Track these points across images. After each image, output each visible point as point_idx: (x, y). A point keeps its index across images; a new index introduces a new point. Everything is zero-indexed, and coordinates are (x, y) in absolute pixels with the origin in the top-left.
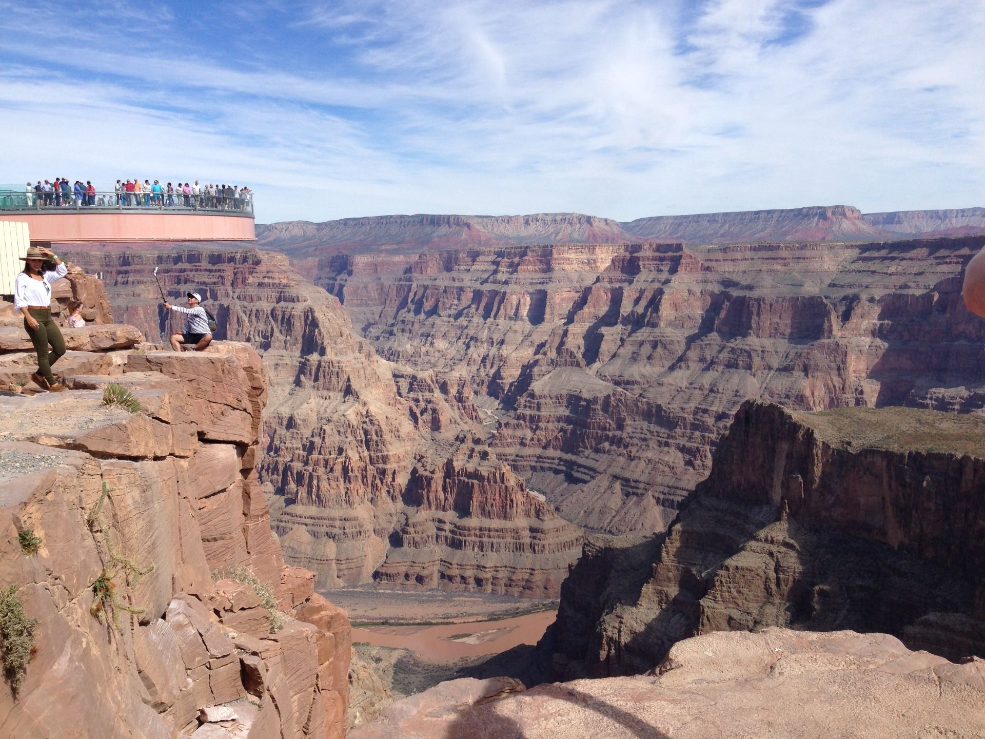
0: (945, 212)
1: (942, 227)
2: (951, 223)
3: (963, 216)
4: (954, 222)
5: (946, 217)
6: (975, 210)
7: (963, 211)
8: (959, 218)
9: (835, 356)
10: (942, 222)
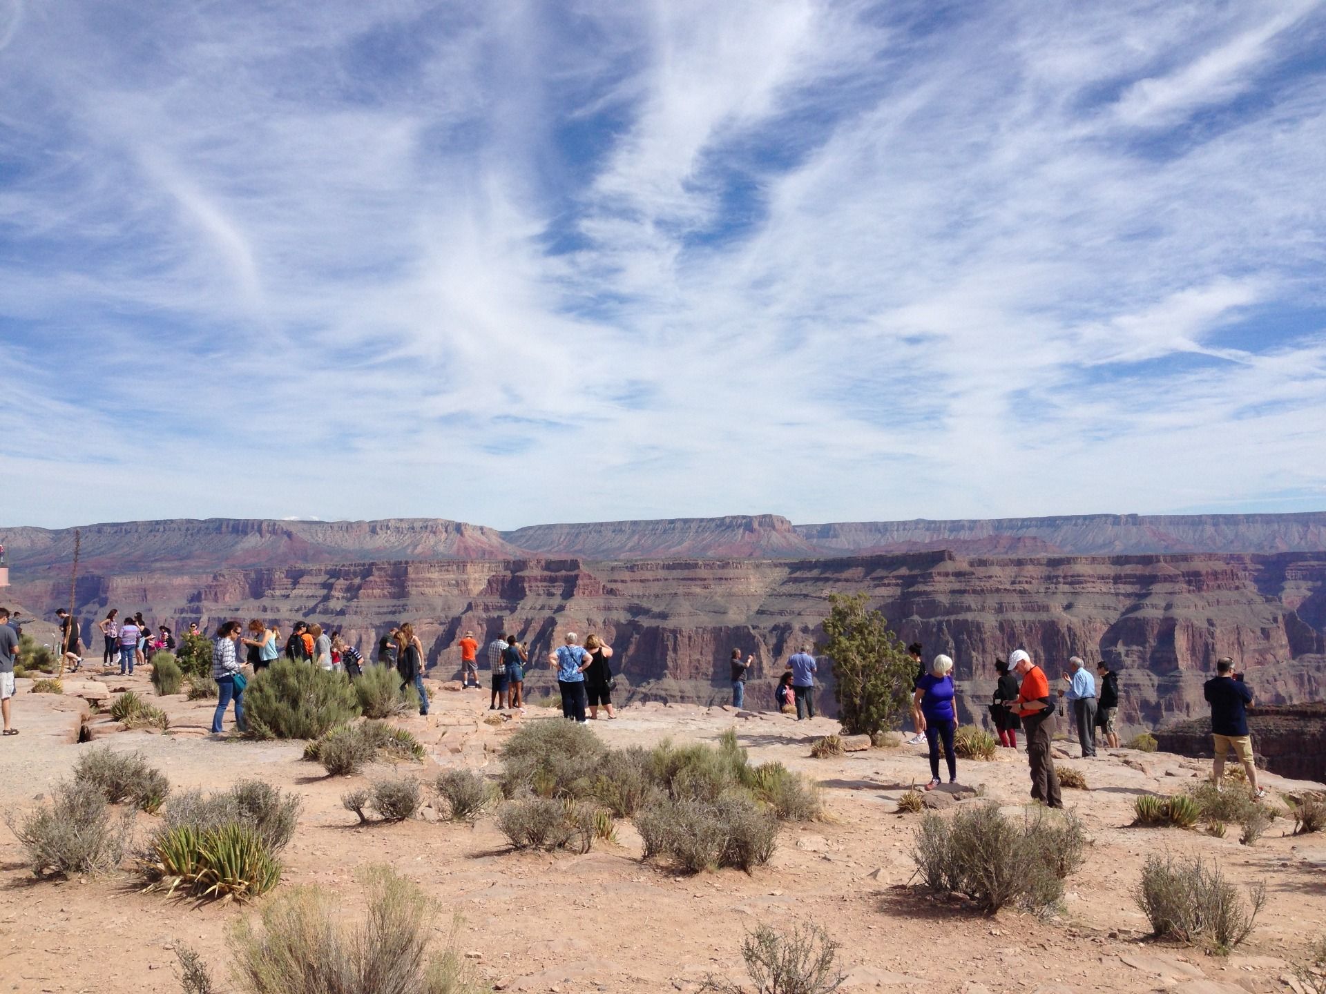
0: (885, 524)
1: (883, 542)
2: (893, 538)
3: (904, 529)
4: (896, 537)
5: (886, 530)
6: (917, 522)
7: (904, 523)
8: (901, 532)
9: (768, 701)
10: (882, 536)
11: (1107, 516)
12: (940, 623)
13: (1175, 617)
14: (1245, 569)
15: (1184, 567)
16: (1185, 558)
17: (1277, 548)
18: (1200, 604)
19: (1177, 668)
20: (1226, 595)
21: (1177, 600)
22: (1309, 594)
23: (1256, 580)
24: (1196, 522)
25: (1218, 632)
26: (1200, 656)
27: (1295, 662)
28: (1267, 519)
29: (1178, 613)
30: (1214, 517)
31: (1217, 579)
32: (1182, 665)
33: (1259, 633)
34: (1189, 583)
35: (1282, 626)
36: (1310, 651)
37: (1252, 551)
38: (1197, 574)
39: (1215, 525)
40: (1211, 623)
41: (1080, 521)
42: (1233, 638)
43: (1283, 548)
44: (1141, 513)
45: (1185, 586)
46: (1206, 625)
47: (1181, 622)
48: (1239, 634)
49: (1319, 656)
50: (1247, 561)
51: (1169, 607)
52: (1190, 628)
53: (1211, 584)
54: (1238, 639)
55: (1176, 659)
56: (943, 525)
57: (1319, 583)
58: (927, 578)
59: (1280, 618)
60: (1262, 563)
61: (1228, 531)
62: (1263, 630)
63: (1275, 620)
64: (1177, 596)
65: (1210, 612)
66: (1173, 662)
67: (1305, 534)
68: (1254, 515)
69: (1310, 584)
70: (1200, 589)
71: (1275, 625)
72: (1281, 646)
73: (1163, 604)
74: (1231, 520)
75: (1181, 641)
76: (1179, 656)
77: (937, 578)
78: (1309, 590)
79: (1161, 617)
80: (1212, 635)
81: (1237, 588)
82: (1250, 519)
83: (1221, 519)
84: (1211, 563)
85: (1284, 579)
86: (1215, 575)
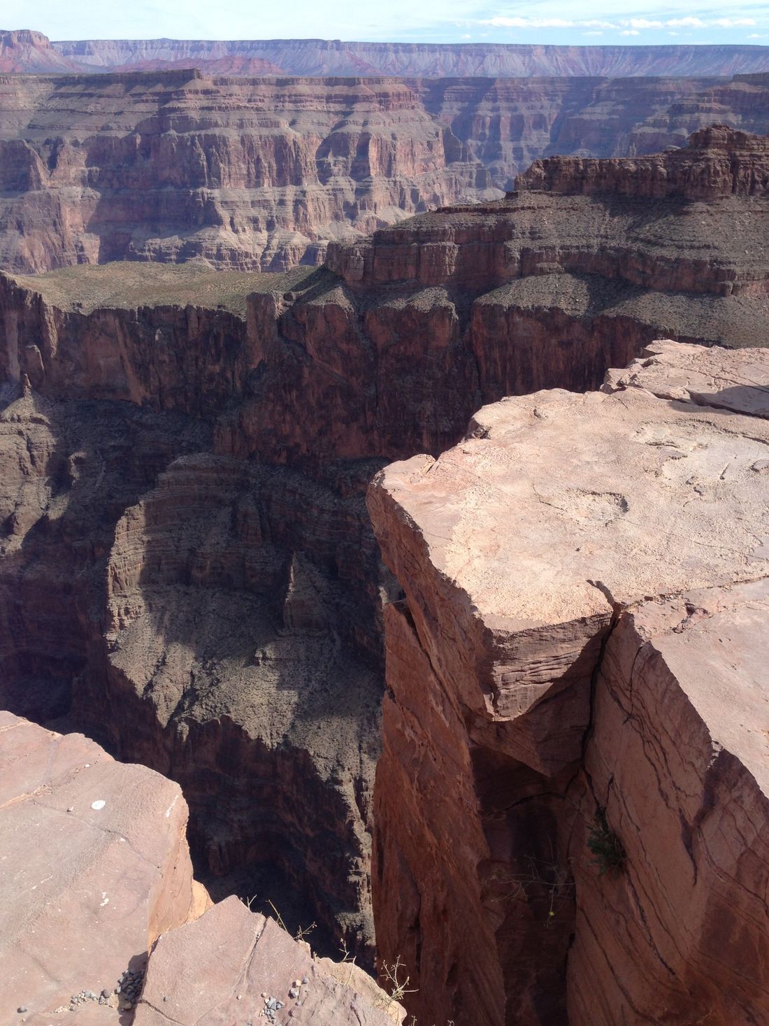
0: (135, 42)
1: (134, 60)
2: (142, 56)
3: (152, 48)
4: (145, 55)
5: (136, 48)
6: (163, 41)
7: (152, 42)
8: (149, 50)
9: (49, 210)
10: (133, 54)
11: (317, 41)
12: (193, 138)
13: (370, 132)
14: (417, 91)
15: (378, 88)
16: (379, 81)
17: (438, 74)
18: (387, 121)
19: (369, 175)
20: (407, 113)
21: (373, 117)
22: (458, 113)
23: (424, 101)
24: (381, 48)
25: (398, 144)
26: (386, 165)
27: (447, 169)
28: (433, 48)
29: (373, 129)
30: (395, 45)
31: (399, 100)
32: (373, 172)
33: (426, 145)
34: (380, 102)
35: (441, 139)
36: (457, 160)
37: (420, 75)
38: (386, 95)
39: (396, 52)
40: (394, 137)
41: (297, 45)
42: (408, 149)
43: (442, 74)
44: (343, 39)
45: (378, 105)
46: (390, 139)
47: (374, 137)
48: (412, 146)
49: (463, 163)
50: (419, 84)
51: (365, 123)
52: (380, 141)
53: (395, 103)
54: (412, 150)
55: (369, 167)
56: (185, 45)
57: (466, 104)
58: (180, 95)
59: (440, 133)
60: (429, 87)
61: (404, 58)
62: (428, 142)
63: (437, 135)
64: (372, 114)
65: (394, 128)
66: (366, 169)
67: (457, 63)
68: (423, 45)
69: (460, 104)
70: (387, 108)
71: (436, 139)
72: (440, 156)
73: (362, 121)
74: (407, 48)
75: (373, 152)
76: (371, 166)
77: (189, 96)
78: (459, 110)
79: (360, 132)
80: (394, 147)
81: (413, 108)
82: (421, 47)
83: (400, 48)
84: (396, 86)
85: (442, 100)
86: (399, 95)
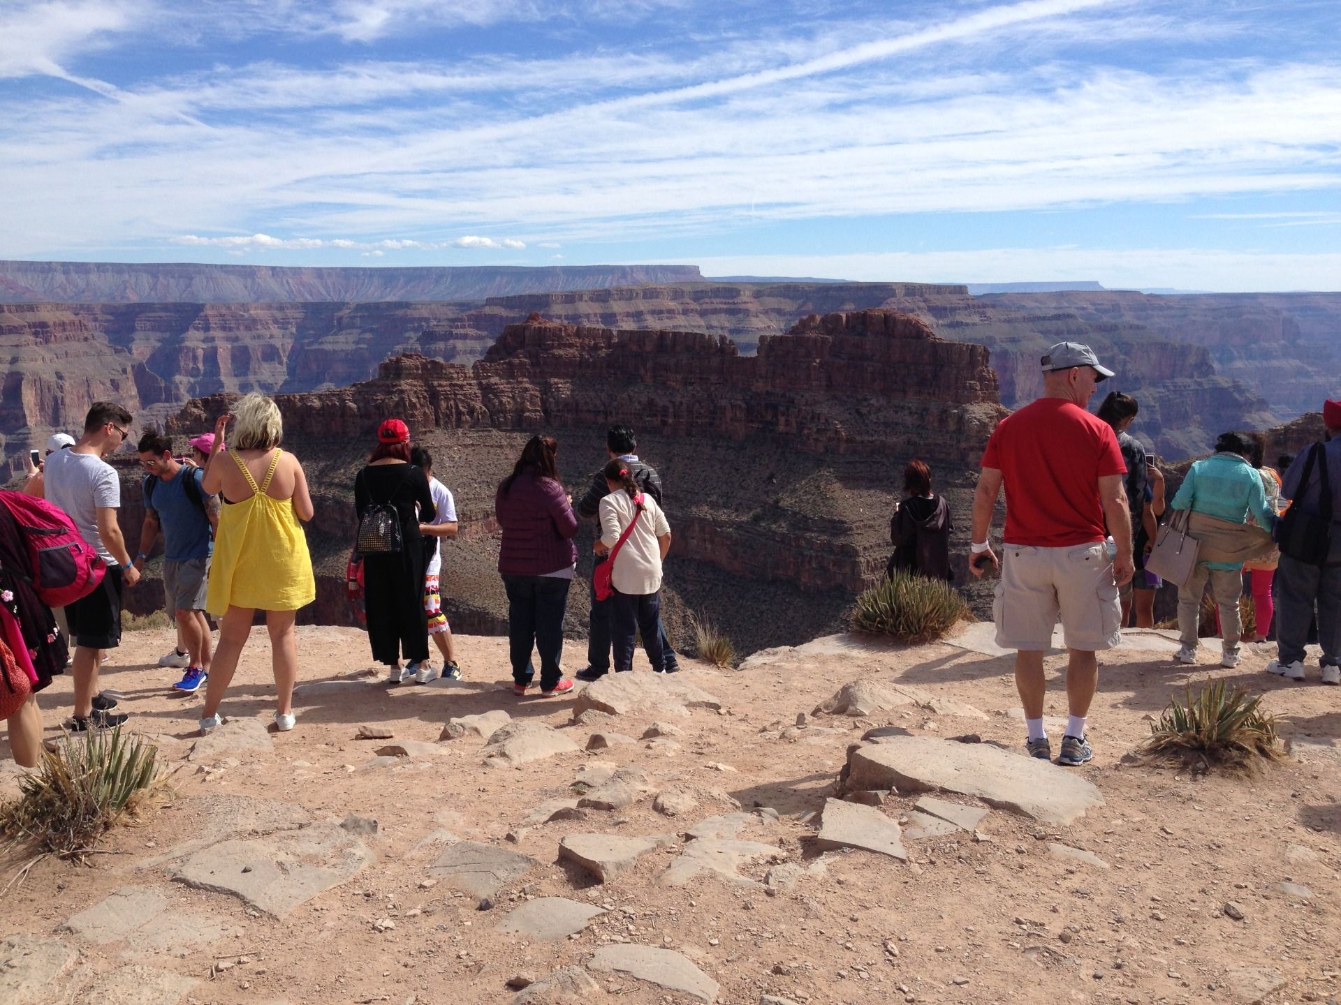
13: (22, 371)
14: (95, 320)
15: (30, 317)
16: (31, 308)
17: (128, 298)
18: (48, 356)
19: (26, 425)
20: (76, 346)
21: (24, 353)
22: (159, 345)
23: (107, 331)
24: (45, 269)
25: (67, 385)
26: (50, 411)
27: (145, 412)
28: (118, 269)
29: (25, 366)
30: (64, 264)
31: (64, 330)
32: (31, 422)
33: (108, 384)
34: (36, 334)
35: (130, 376)
36: (159, 401)
37: (103, 300)
38: (43, 325)
39: (66, 272)
40: (59, 376)
42: (83, 391)
43: (134, 299)
45: (32, 338)
46: (54, 379)
47: (28, 377)
48: (89, 386)
49: (167, 405)
50: (97, 311)
51: (14, 360)
52: (39, 383)
53: (58, 335)
54: (88, 392)
55: (24, 416)
57: (167, 335)
59: (129, 369)
60: (112, 314)
61: (80, 281)
62: (112, 381)
63: (124, 371)
64: (23, 349)
65: (59, 365)
66: (21, 420)
67: (155, 285)
68: (105, 264)
69: (159, 335)
70: (47, 341)
71: (124, 376)
72: (131, 397)
73: (9, 358)
74: (82, 268)
75: (29, 397)
76: (27, 412)
78: (159, 341)
79: (7, 372)
80: (61, 388)
81: (86, 339)
82: (101, 267)
83: (71, 268)
84: (58, 314)
85: (133, 329)
86: (63, 325)
